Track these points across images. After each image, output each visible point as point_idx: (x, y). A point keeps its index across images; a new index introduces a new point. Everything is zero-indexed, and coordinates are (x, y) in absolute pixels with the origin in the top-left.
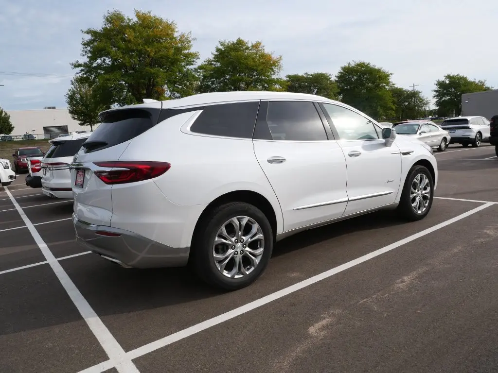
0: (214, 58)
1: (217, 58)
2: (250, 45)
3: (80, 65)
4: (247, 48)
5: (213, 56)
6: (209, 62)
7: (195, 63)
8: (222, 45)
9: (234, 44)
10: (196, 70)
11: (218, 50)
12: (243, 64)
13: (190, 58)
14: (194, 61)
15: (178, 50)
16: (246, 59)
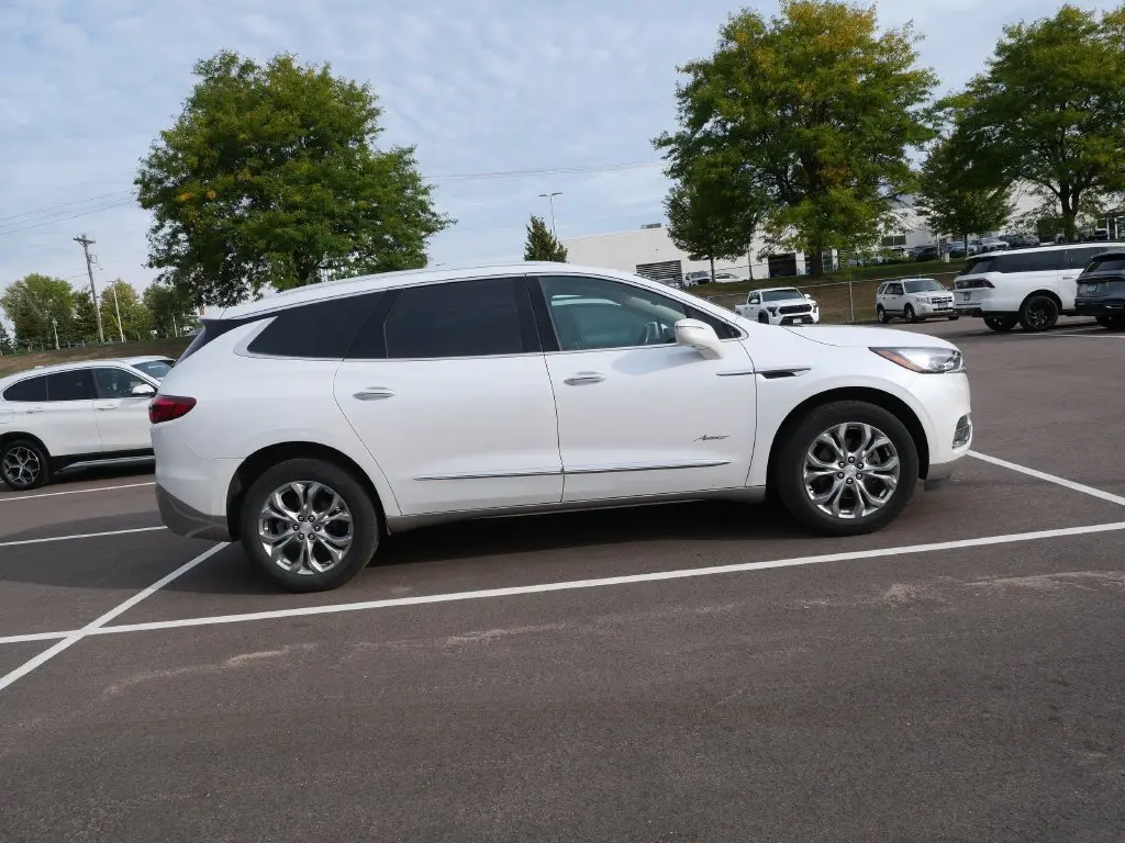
0: (993, 73)
1: (1002, 70)
2: (1098, 19)
3: (668, 142)
4: (1092, 29)
5: (990, 68)
6: (980, 85)
7: (927, 96)
8: (1011, 35)
9: (1049, 26)
10: (929, 114)
11: (1002, 49)
12: (1065, 75)
13: (918, 84)
14: (924, 92)
15: (882, 72)
16: (1077, 62)
